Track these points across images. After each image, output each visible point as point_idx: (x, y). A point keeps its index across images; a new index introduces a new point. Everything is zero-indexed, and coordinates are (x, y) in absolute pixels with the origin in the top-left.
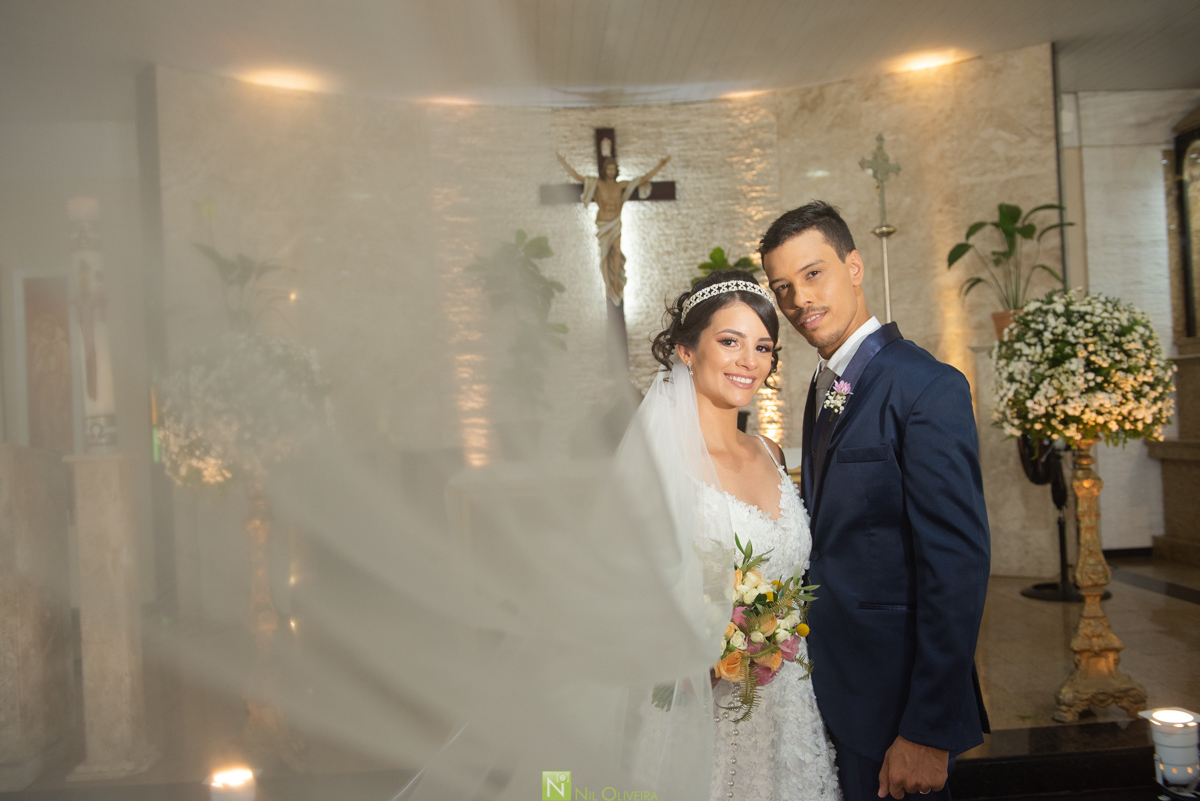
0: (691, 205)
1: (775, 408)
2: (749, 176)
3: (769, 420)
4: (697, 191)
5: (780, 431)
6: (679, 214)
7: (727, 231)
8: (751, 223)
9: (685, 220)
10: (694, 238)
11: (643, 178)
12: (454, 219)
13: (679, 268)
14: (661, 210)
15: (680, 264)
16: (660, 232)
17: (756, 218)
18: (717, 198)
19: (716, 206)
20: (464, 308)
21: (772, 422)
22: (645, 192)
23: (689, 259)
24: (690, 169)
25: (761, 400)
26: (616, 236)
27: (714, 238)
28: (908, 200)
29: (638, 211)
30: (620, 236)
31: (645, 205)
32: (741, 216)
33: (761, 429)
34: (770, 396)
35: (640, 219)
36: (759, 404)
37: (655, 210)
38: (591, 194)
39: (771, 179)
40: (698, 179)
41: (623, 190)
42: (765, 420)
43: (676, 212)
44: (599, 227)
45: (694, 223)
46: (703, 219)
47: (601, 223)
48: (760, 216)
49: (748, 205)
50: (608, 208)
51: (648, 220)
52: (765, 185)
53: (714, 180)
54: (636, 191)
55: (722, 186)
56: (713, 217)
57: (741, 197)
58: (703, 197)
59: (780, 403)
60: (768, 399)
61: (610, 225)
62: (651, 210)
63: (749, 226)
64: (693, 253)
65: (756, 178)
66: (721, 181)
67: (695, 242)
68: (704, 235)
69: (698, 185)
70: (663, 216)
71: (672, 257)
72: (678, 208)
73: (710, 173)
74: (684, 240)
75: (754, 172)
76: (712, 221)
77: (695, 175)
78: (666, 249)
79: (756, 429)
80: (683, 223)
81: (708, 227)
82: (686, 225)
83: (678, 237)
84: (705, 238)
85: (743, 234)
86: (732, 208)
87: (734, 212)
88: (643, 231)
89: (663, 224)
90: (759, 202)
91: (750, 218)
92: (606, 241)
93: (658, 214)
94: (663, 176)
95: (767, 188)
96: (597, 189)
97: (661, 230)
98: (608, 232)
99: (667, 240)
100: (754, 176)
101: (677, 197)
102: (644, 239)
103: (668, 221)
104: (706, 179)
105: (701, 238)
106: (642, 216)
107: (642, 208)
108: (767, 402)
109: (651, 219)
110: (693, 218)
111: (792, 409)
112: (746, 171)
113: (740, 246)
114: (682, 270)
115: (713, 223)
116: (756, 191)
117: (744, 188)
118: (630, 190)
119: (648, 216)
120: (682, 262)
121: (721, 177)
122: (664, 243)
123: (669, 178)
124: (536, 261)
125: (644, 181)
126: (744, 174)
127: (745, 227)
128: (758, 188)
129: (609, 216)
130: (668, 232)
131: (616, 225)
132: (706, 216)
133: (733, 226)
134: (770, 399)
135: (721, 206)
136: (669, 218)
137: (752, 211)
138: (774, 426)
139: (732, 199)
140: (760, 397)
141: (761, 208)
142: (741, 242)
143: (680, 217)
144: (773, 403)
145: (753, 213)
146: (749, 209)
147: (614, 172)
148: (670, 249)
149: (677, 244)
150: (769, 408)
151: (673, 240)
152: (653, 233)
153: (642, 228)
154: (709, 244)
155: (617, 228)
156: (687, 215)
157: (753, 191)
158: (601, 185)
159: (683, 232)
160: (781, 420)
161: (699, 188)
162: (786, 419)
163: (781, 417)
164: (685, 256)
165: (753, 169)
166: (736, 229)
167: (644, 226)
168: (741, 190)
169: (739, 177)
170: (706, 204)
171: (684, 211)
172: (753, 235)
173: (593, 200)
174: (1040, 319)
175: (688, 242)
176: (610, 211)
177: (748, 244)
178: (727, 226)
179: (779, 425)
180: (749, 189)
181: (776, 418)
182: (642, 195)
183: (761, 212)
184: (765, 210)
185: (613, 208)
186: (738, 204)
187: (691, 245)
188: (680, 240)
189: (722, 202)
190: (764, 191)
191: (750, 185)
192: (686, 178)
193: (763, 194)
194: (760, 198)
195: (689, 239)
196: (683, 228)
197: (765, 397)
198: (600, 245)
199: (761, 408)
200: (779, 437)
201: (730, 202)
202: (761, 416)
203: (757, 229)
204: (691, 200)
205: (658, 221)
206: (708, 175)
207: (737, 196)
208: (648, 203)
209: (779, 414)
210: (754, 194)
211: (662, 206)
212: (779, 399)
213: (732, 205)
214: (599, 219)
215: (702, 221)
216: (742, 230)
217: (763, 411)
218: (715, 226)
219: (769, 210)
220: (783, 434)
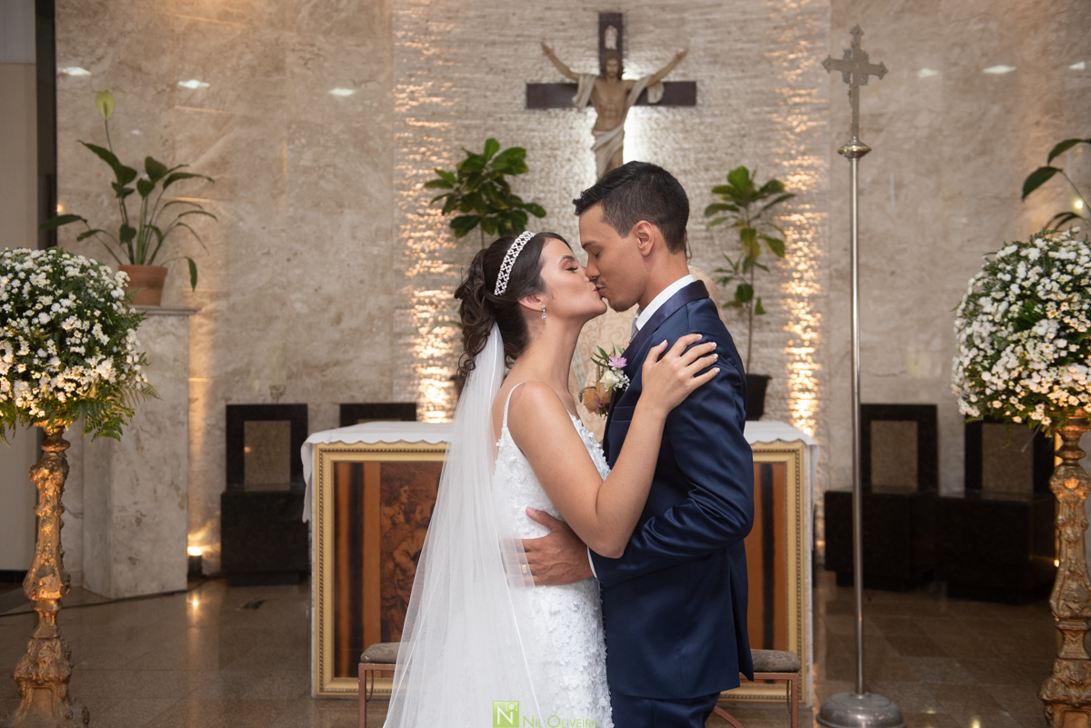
0: (717, 112)
1: (810, 373)
2: (792, 76)
3: (800, 387)
4: (726, 94)
5: (815, 402)
6: (701, 124)
7: (761, 145)
8: (792, 137)
9: (708, 131)
10: (718, 154)
11: (653, 76)
12: (420, 124)
13: (698, 192)
14: (678, 118)
15: (698, 187)
16: (677, 146)
17: (798, 130)
18: (751, 104)
19: (748, 115)
20: (428, 233)
21: (805, 390)
22: (654, 95)
23: (711, 180)
24: (718, 66)
25: (795, 361)
26: (616, 148)
27: (743, 155)
28: (996, 109)
29: (650, 119)
30: (621, 149)
31: (658, 112)
32: (779, 127)
33: (790, 398)
34: (804, 357)
35: (652, 129)
36: (790, 366)
37: (671, 117)
38: (586, 96)
39: (820, 81)
40: (727, 80)
41: (628, 92)
42: (796, 388)
43: (697, 121)
44: (597, 137)
45: (720, 134)
46: (731, 130)
47: (598, 133)
48: (803, 127)
49: (789, 113)
50: (607, 114)
51: (662, 130)
52: (813, 88)
53: (748, 81)
54: (645, 92)
55: (757, 89)
56: (743, 128)
57: (782, 103)
58: (733, 102)
59: (816, 366)
60: (802, 361)
61: (609, 136)
62: (666, 117)
63: (788, 139)
64: (717, 173)
65: (800, 79)
66: (757, 81)
67: (719, 159)
68: (730, 151)
69: (726, 87)
70: (681, 126)
71: (690, 177)
72: (700, 115)
73: (743, 71)
74: (705, 156)
75: (799, 71)
76: (743, 132)
77: (724, 74)
78: (682, 168)
79: (784, 398)
80: (706, 135)
81: (737, 141)
82: (709, 138)
83: (699, 152)
84: (732, 155)
85: (781, 151)
86: (768, 116)
87: (771, 122)
88: (655, 144)
89: (681, 135)
90: (803, 109)
91: (791, 129)
92: (603, 154)
93: (674, 122)
94: (684, 75)
95: (814, 92)
96: (594, 90)
97: (677, 143)
98: (606, 144)
99: (684, 156)
100: (798, 75)
101: (699, 100)
102: (656, 154)
103: (687, 131)
104: (738, 78)
105: (727, 154)
106: (655, 126)
107: (656, 115)
108: (800, 365)
109: (666, 129)
110: (718, 128)
111: (830, 375)
112: (788, 69)
113: (776, 166)
114: (701, 194)
115: (744, 136)
116: (800, 96)
117: (785, 91)
118: (637, 92)
119: (662, 126)
120: (701, 184)
121: (756, 77)
122: (680, 160)
123: (691, 78)
124: (508, 178)
125: (654, 81)
126: (786, 73)
127: (783, 141)
128: (803, 92)
129: (609, 124)
130: (686, 146)
131: (617, 135)
132: (735, 126)
133: (769, 139)
134: (805, 361)
135: (755, 113)
136: (688, 128)
137: (793, 121)
138: (807, 395)
139: (768, 105)
140: (791, 358)
141: (805, 118)
142: (777, 160)
143: (702, 127)
144: (807, 366)
145: (795, 123)
146: (790, 119)
147: (615, 69)
148: (688, 168)
149: (697, 161)
150: (802, 373)
151: (692, 156)
152: (667, 146)
153: (654, 140)
154: (737, 161)
155: (617, 139)
156: (711, 124)
157: (795, 95)
158: (600, 85)
159: (705, 145)
160: (816, 389)
161: (728, 91)
162: (822, 388)
163: (816, 384)
164: (706, 177)
165: (798, 68)
166: (772, 144)
167: (657, 138)
168: (781, 94)
169: (780, 77)
170: (736, 111)
171: (708, 120)
172: (793, 152)
173: (589, 104)
174: (1009, 268)
175: (711, 159)
176: (610, 117)
177: (786, 163)
178: (761, 139)
179: (813, 395)
180: (791, 92)
181: (810, 386)
182: (651, 99)
183: (805, 122)
184: (810, 120)
185: (613, 114)
186: (776, 112)
187: (714, 163)
188: (700, 156)
189: (756, 110)
190: (809, 95)
191: (792, 87)
192: (712, 77)
193: (808, 99)
194: (804, 104)
195: (712, 155)
196: (706, 141)
197: (798, 358)
198: (597, 160)
199: (792, 372)
200: (813, 409)
201: (766, 109)
202: (791, 382)
203: (799, 143)
204: (717, 106)
205: (674, 132)
206: (740, 74)
207: (775, 102)
208: (662, 109)
209: (814, 380)
210: (797, 100)
211: (681, 113)
212: (815, 362)
213: (769, 112)
214: (596, 129)
215: (730, 133)
216: (779, 145)
217: (794, 376)
218: (745, 140)
219: (815, 120)
220: (818, 406)
